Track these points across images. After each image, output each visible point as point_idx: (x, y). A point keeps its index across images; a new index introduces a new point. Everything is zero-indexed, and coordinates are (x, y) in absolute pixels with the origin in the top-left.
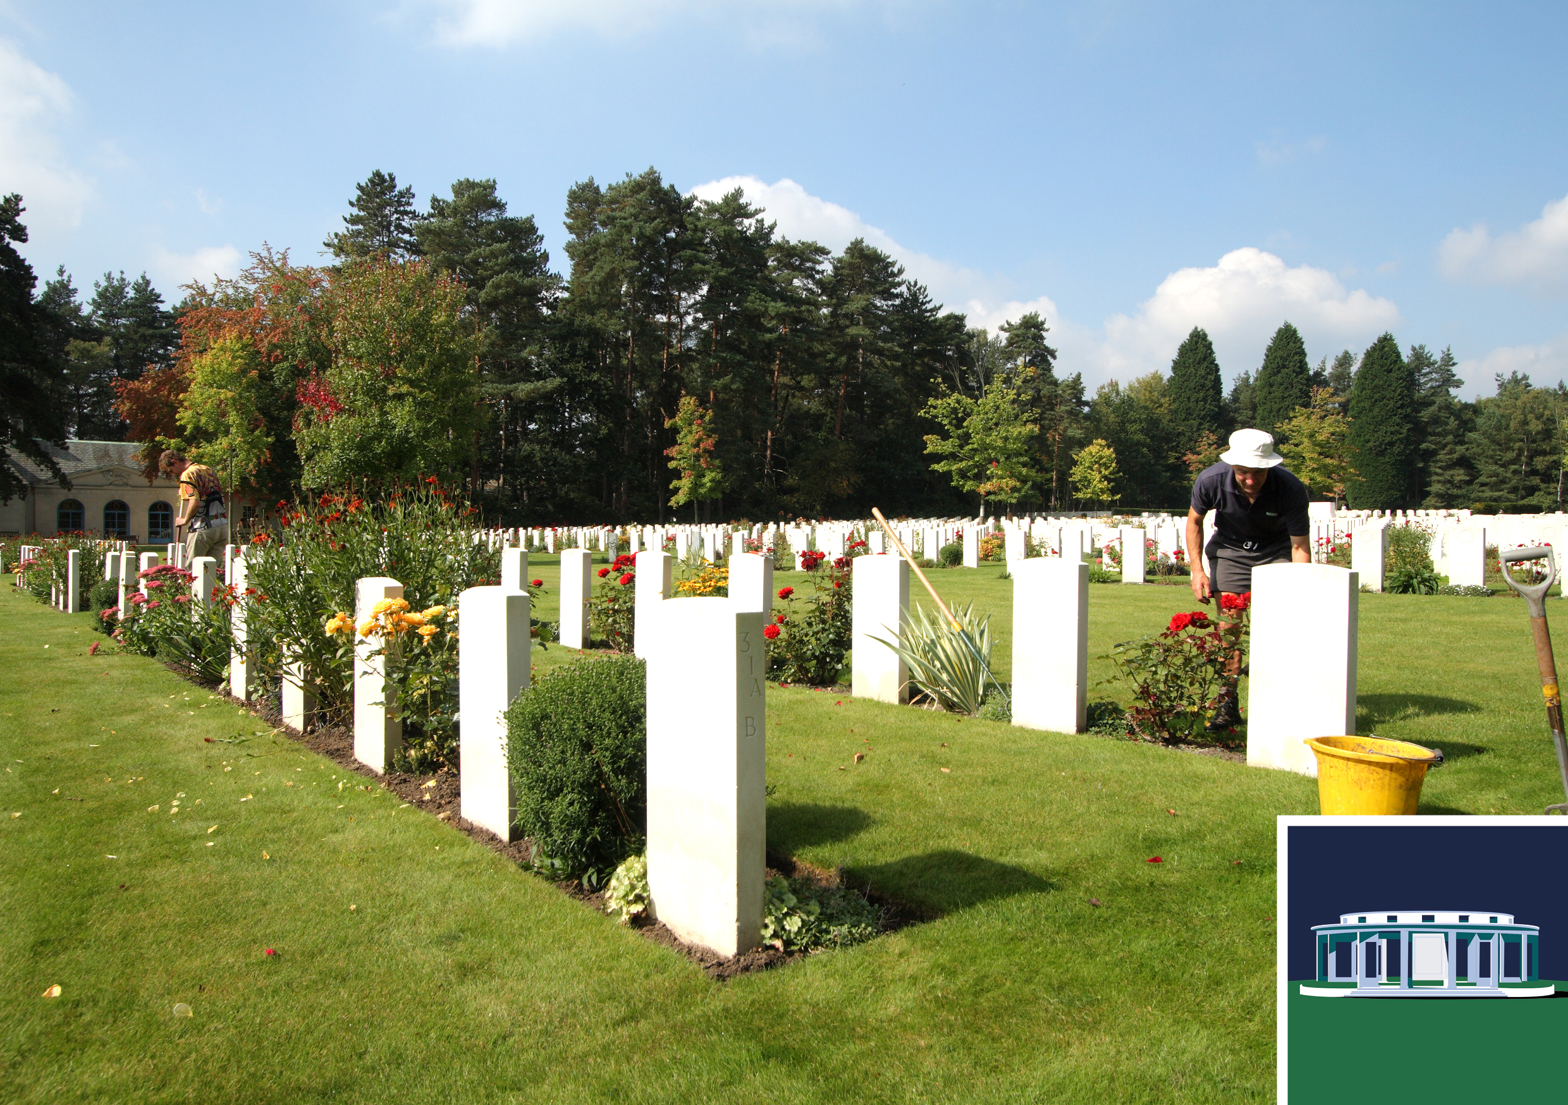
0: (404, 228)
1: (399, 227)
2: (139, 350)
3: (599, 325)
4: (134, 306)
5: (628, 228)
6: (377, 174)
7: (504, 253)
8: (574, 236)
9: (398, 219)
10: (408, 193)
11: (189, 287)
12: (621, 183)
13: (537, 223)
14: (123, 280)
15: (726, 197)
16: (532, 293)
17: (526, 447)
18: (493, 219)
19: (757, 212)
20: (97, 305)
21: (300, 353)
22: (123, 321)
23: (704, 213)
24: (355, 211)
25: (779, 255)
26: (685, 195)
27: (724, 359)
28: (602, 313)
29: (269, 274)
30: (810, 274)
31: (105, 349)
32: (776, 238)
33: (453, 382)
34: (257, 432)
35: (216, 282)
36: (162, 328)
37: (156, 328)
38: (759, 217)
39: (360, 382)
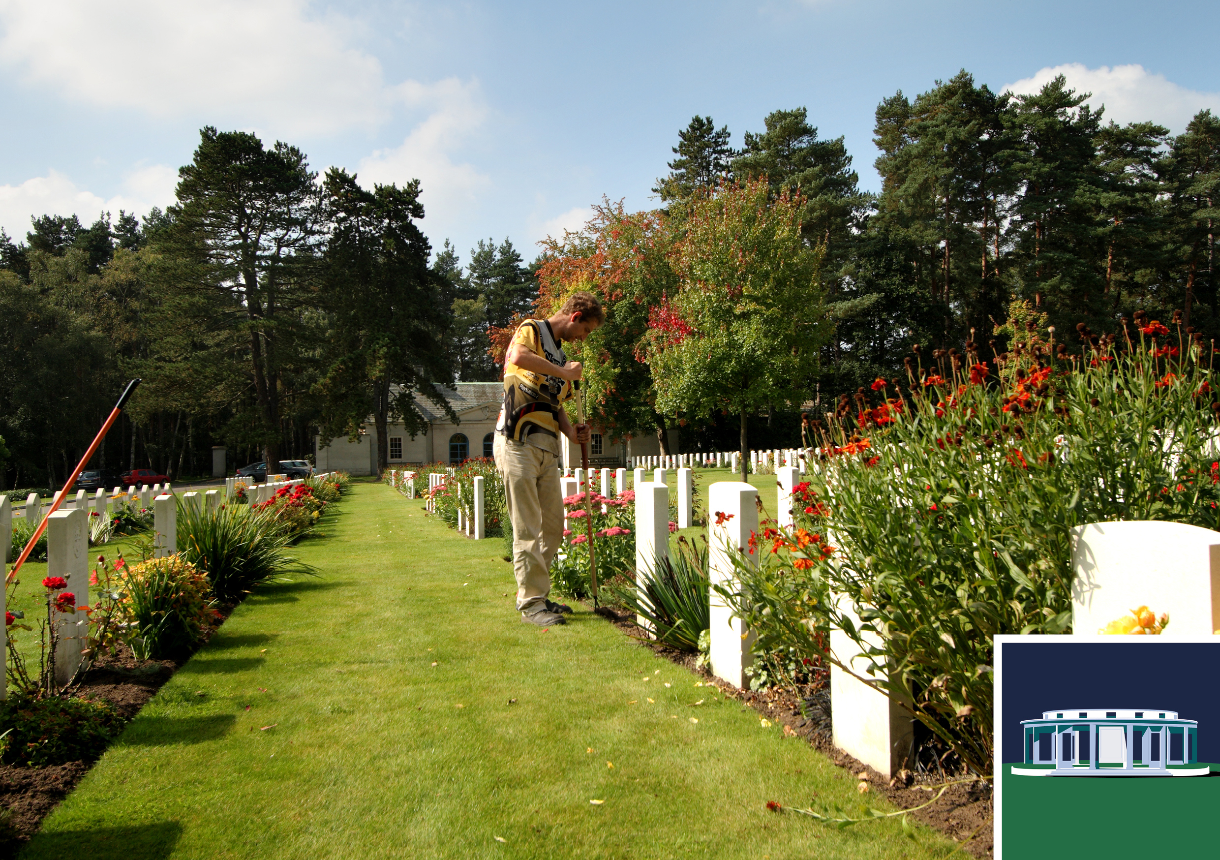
0: (721, 166)
1: (716, 164)
2: (505, 304)
3: (914, 237)
4: (500, 266)
5: (941, 136)
6: (697, 120)
7: (816, 176)
8: (884, 152)
9: (716, 158)
10: (725, 133)
11: (543, 242)
12: (930, 91)
13: (846, 145)
14: (492, 245)
15: (1046, 88)
16: (844, 212)
17: (846, 365)
18: (804, 145)
19: (1081, 98)
20: (473, 269)
21: (637, 291)
22: (492, 280)
23: (1021, 108)
24: (678, 157)
25: (1106, 143)
26: (1000, 93)
27: (1051, 259)
28: (917, 225)
29: (608, 223)
30: (1145, 158)
31: (480, 305)
32: (1104, 123)
33: (797, 297)
34: (606, 365)
35: (565, 235)
36: (522, 283)
37: (517, 283)
38: (1083, 104)
39: (707, 305)
